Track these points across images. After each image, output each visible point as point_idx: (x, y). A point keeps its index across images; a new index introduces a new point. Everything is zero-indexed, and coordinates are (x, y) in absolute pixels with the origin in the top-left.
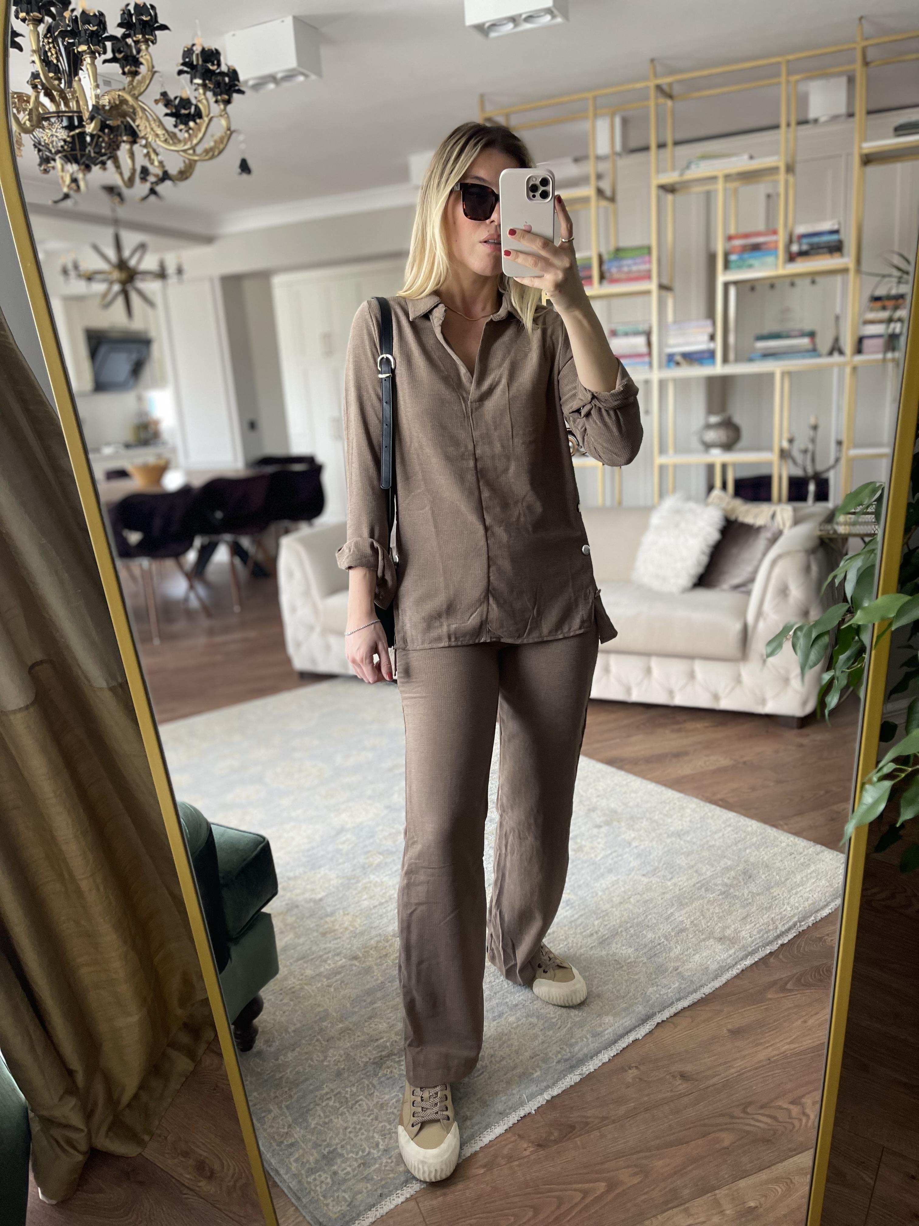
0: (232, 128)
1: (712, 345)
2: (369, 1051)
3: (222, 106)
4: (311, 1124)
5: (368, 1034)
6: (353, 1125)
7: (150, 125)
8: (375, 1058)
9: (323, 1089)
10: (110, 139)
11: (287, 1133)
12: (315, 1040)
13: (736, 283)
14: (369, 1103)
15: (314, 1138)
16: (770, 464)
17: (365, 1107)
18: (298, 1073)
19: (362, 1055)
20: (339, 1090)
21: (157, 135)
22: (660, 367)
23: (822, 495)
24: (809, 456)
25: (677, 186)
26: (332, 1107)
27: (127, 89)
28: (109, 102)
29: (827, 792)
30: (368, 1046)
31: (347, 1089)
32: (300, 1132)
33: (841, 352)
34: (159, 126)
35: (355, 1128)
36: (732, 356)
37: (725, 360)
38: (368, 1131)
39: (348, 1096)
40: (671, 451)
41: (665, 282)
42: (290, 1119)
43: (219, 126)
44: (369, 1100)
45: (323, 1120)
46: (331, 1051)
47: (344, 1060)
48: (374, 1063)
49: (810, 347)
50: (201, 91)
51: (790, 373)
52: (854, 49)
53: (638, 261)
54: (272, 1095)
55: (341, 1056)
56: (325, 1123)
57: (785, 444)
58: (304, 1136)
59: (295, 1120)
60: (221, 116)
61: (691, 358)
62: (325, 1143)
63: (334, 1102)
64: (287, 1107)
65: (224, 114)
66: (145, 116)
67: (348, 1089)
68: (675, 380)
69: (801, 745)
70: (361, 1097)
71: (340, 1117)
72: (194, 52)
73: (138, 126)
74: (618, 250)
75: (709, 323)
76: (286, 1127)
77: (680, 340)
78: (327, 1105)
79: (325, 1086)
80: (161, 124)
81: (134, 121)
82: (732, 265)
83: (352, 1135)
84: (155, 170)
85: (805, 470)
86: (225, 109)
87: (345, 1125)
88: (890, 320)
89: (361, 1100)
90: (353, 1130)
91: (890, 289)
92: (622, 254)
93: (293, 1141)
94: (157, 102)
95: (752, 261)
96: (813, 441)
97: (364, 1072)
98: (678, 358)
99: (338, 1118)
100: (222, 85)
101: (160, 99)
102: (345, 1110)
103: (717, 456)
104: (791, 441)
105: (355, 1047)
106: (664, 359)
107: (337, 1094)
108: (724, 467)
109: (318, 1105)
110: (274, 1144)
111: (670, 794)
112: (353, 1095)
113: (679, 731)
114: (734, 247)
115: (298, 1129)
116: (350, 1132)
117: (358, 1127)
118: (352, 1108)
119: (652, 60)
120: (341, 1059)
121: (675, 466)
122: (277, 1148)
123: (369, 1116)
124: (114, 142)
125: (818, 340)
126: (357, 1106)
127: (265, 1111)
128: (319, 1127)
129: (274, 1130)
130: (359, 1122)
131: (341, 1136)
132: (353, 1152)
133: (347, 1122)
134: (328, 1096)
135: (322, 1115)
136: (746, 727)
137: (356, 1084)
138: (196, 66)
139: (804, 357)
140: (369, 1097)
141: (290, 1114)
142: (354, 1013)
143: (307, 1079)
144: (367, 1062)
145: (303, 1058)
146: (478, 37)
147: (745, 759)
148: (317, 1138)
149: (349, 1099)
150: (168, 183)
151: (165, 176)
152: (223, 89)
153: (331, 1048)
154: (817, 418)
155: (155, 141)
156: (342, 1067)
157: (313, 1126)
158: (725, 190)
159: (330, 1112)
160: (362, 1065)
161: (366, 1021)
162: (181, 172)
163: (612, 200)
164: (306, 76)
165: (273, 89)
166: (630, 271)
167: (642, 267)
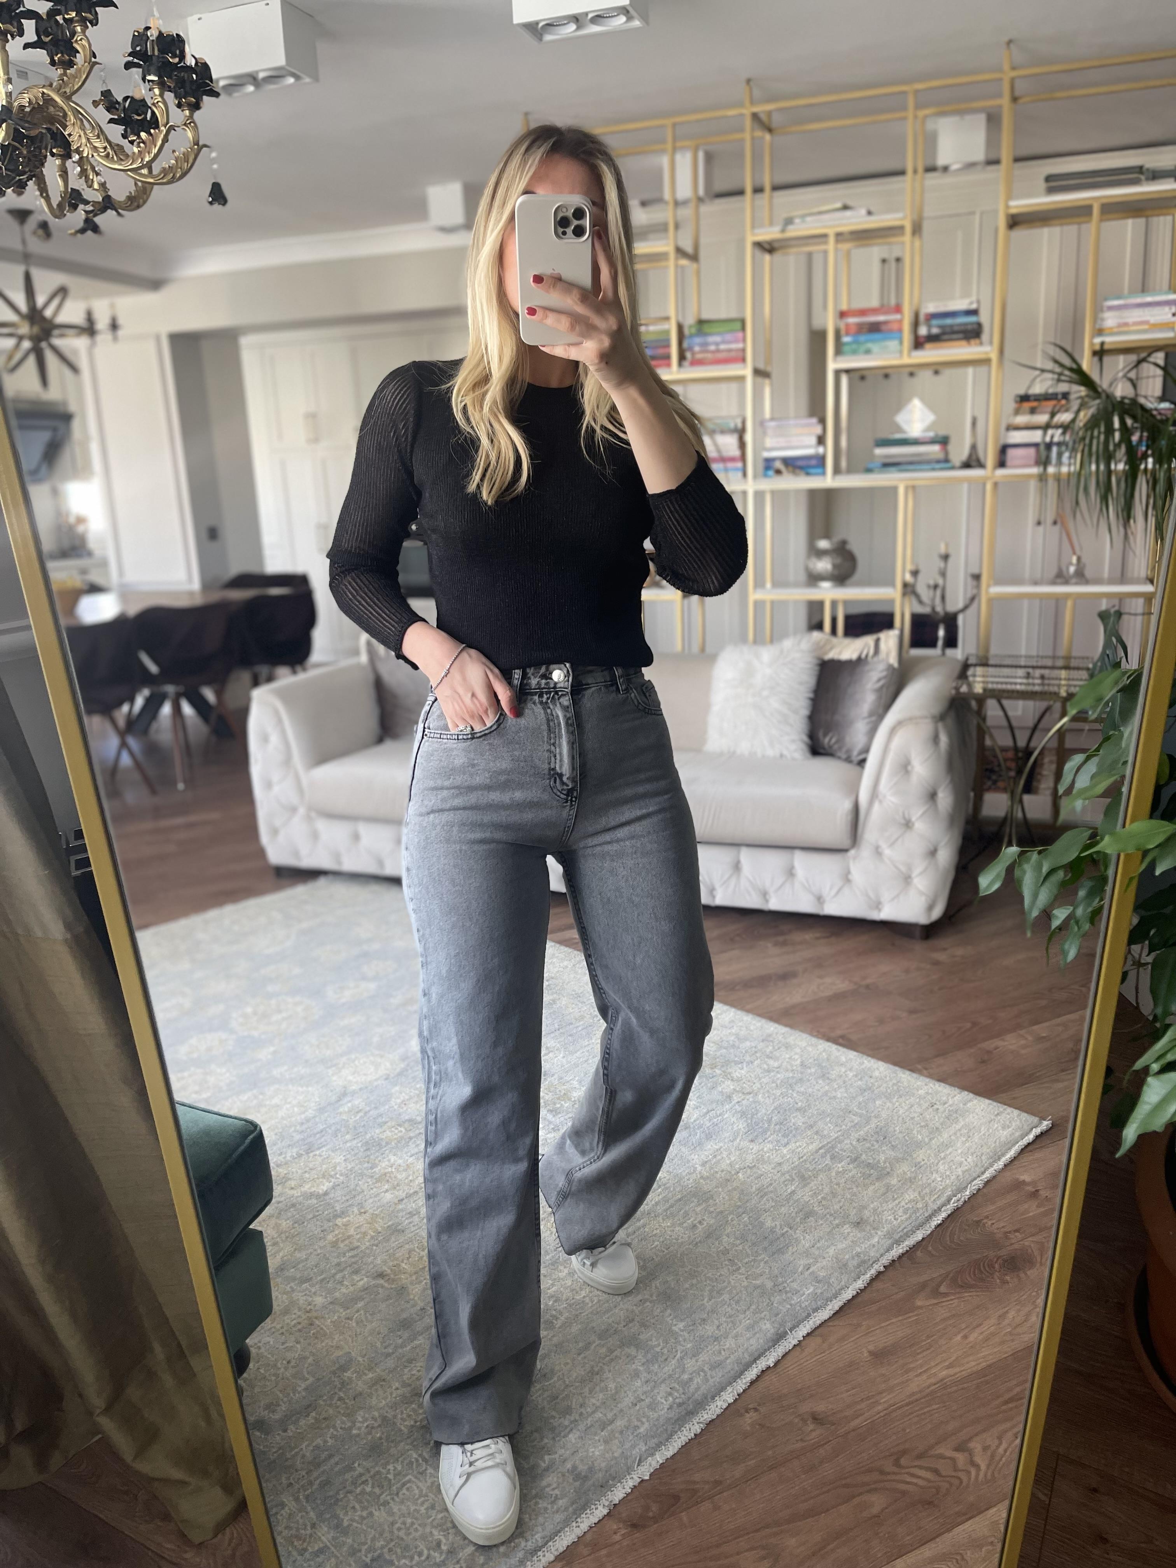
0: (201, 143)
1: (821, 450)
2: (414, 1410)
3: (187, 112)
4: (343, 1520)
5: (410, 1385)
6: (402, 1519)
7: (85, 134)
8: (421, 1421)
9: (354, 1469)
10: (29, 152)
11: (311, 1536)
12: (336, 1397)
13: (847, 371)
14: (420, 1484)
15: (349, 1541)
16: (892, 602)
17: (417, 1492)
18: (317, 1447)
19: (405, 1416)
20: (377, 1469)
21: (95, 148)
22: (755, 477)
23: (951, 641)
24: (939, 592)
25: (776, 245)
26: (370, 1494)
27: (55, 84)
28: (30, 102)
29: (974, 1024)
30: (412, 1403)
31: (388, 1467)
32: (329, 1533)
33: (981, 465)
34: (98, 137)
35: (404, 1523)
36: (844, 464)
37: (837, 471)
38: (423, 1525)
39: (391, 1476)
40: (768, 585)
41: (761, 366)
42: (312, 1514)
43: (182, 140)
44: (421, 1481)
45: (359, 1513)
46: (361, 1413)
47: (379, 1426)
48: (423, 1427)
49: (941, 456)
50: (157, 91)
51: (914, 488)
52: (1001, 79)
53: (728, 337)
54: (284, 1480)
55: (376, 1420)
56: (363, 1518)
57: (908, 578)
58: (334, 1538)
59: (320, 1515)
60: (185, 124)
61: (794, 465)
62: (366, 1547)
63: (373, 1487)
64: (307, 1498)
65: (190, 122)
66: (79, 122)
67: (391, 1467)
68: (773, 492)
69: (936, 963)
70: (409, 1477)
71: (382, 1508)
72: (148, 38)
73: (70, 135)
74: (701, 322)
75: (814, 420)
76: (309, 1528)
77: (782, 441)
78: (363, 1492)
79: (356, 1465)
80: (101, 134)
81: (65, 127)
82: (846, 348)
83: (402, 1534)
84: (93, 195)
85: (933, 609)
86: (191, 116)
87: (391, 1519)
88: (1046, 427)
89: (409, 1481)
90: (403, 1526)
91: (1048, 388)
92: (706, 328)
93: (321, 1545)
94: (95, 104)
95: (870, 345)
96: (943, 574)
97: (409, 1441)
98: (778, 465)
99: (380, 1509)
100: (188, 85)
101: (101, 100)
102: (388, 1498)
103: (827, 592)
104: (915, 573)
105: (394, 1406)
106: (761, 465)
107: (375, 1475)
108: (834, 604)
109: (350, 1492)
110: (295, 1553)
111: (772, 1028)
112: (397, 1474)
113: (784, 944)
114: (847, 326)
115: (326, 1529)
116: (399, 1529)
117: (409, 1521)
118: (397, 1494)
119: (748, 81)
120: (376, 1425)
121: (773, 603)
122: (299, 1558)
123: (422, 1503)
124: (35, 156)
125: (951, 447)
126: (404, 1491)
127: (276, 1506)
128: (355, 1524)
129: (294, 1532)
130: (409, 1514)
131: (387, 1535)
132: (405, 1557)
133: (393, 1514)
134: (364, 1478)
135: (357, 1506)
136: (864, 939)
137: (400, 1459)
138: (151, 56)
139: (934, 469)
140: (419, 1476)
141: (313, 1509)
142: (388, 1355)
143: (331, 1456)
144: (412, 1426)
145: (324, 1425)
146: (527, 37)
147: (869, 981)
148: (354, 1540)
149: (393, 1481)
150: (111, 213)
151: (107, 204)
152: (188, 89)
153: (361, 1408)
154: (947, 545)
155: (93, 156)
156: (378, 1435)
157: (346, 1523)
158: (836, 250)
159: (368, 1501)
160: (405, 1430)
161: (406, 1367)
162: (130, 198)
163: (694, 257)
164: (297, 77)
165: (252, 93)
166: (718, 351)
167: (734, 346)
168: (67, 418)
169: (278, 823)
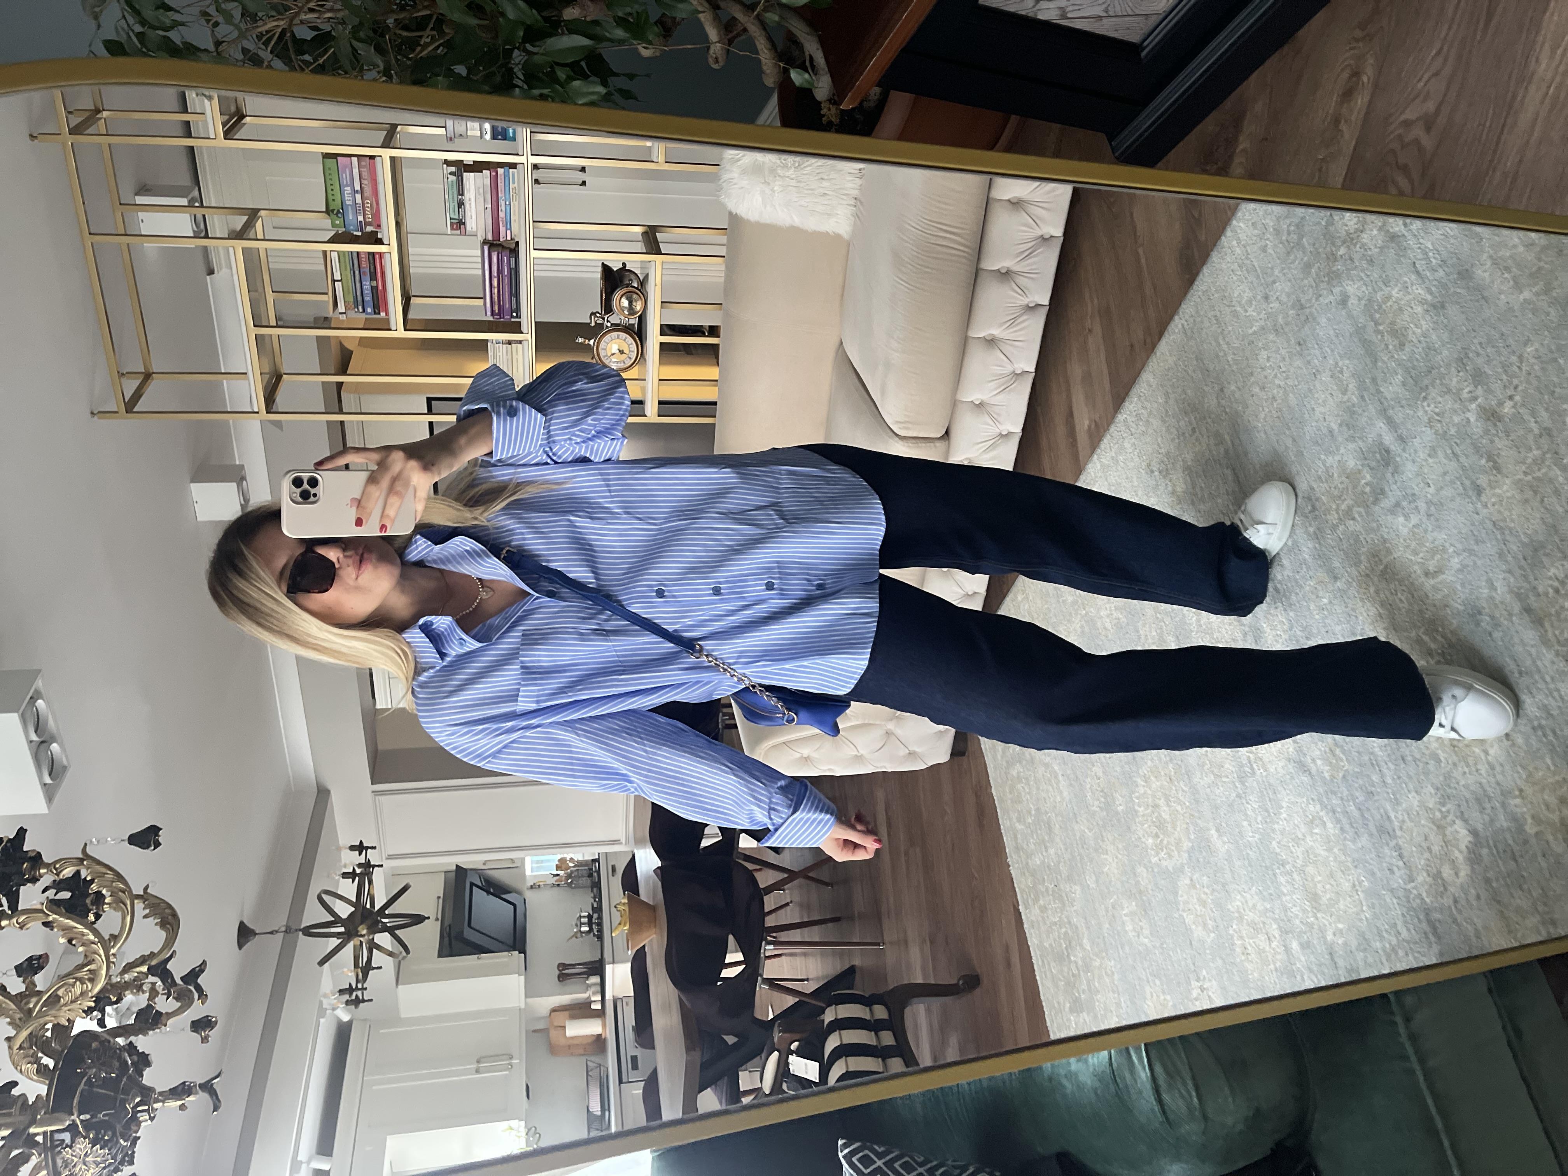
0: (81, 856)
3: (42, 870)
41: (381, 136)
53: (345, 177)
74: (328, 211)
86: (48, 865)
92: (336, 205)
152: (13, 869)
162: (163, 925)
163: (253, 214)
164: (36, 696)
165: (61, 745)
166: (362, 192)
167: (356, 171)
168: (460, 872)
169: (903, 752)
